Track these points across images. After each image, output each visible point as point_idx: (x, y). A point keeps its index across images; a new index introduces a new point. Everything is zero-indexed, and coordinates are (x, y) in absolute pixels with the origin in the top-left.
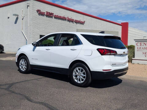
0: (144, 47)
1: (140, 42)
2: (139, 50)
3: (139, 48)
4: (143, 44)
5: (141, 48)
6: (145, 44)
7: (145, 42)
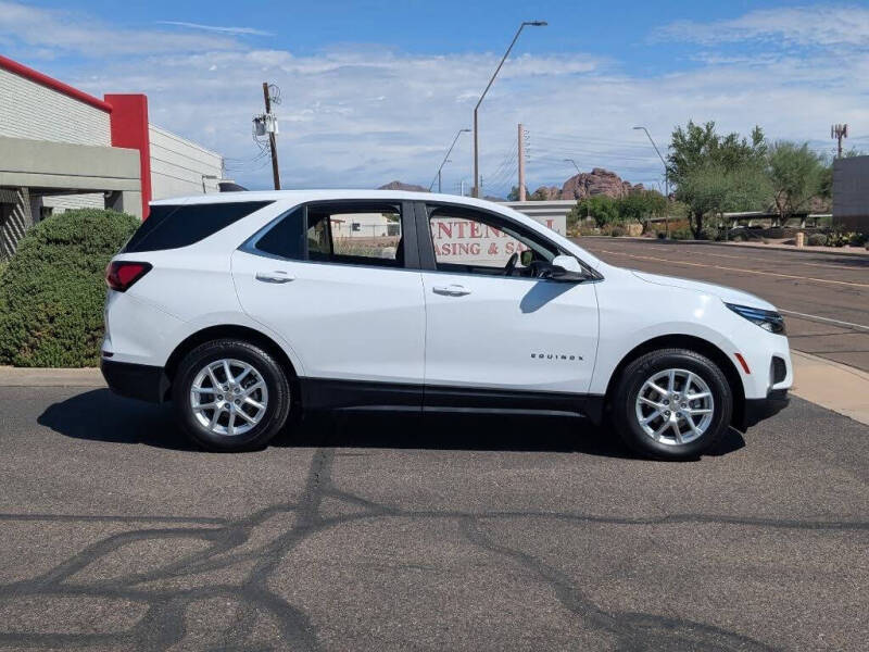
6: (445, 229)
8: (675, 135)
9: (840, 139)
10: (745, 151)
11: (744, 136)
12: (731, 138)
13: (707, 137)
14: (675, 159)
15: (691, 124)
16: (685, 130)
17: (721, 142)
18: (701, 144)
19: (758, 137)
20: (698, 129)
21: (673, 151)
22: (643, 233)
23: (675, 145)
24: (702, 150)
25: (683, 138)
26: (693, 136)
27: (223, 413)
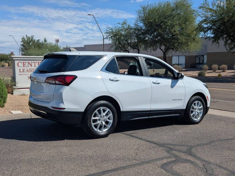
0: (29, 68)
1: (22, 61)
2: (22, 73)
3: (22, 70)
4: (27, 64)
5: (25, 70)
6: (30, 64)
7: (30, 62)
8: (22, 39)
9: (57, 42)
10: (42, 44)
11: (42, 40)
12: (38, 40)
13: (32, 39)
14: (23, 45)
15: (27, 36)
16: (25, 37)
17: (36, 41)
18: (30, 42)
19: (45, 41)
20: (29, 37)
21: (22, 43)
22: (8, 66)
23: (22, 41)
24: (31, 43)
25: (25, 40)
26: (28, 39)
27: (101, 125)
